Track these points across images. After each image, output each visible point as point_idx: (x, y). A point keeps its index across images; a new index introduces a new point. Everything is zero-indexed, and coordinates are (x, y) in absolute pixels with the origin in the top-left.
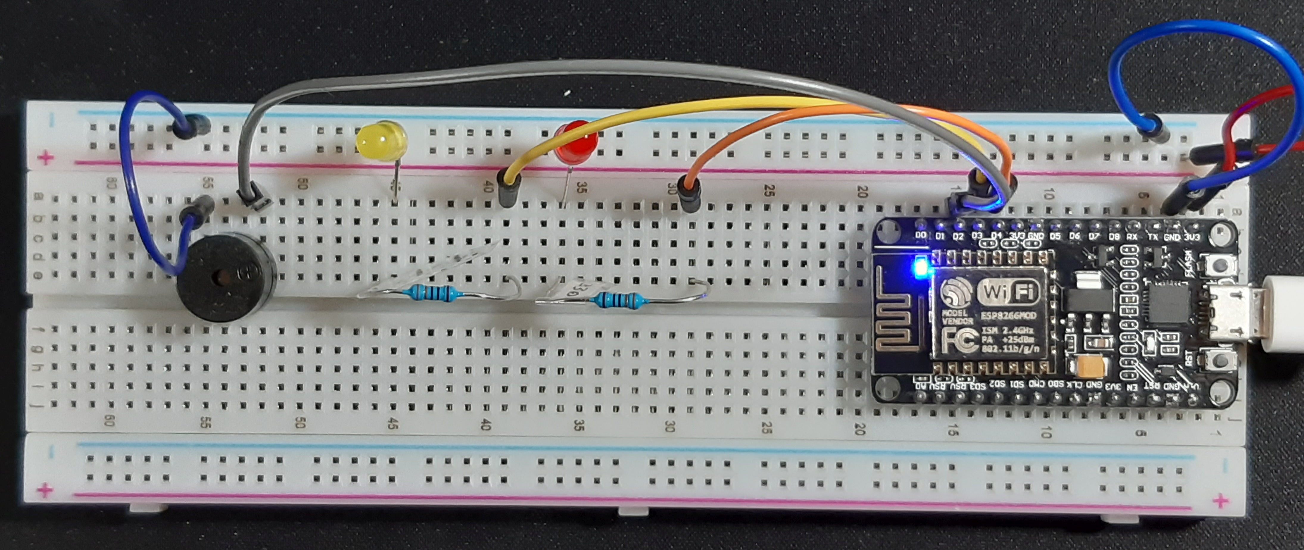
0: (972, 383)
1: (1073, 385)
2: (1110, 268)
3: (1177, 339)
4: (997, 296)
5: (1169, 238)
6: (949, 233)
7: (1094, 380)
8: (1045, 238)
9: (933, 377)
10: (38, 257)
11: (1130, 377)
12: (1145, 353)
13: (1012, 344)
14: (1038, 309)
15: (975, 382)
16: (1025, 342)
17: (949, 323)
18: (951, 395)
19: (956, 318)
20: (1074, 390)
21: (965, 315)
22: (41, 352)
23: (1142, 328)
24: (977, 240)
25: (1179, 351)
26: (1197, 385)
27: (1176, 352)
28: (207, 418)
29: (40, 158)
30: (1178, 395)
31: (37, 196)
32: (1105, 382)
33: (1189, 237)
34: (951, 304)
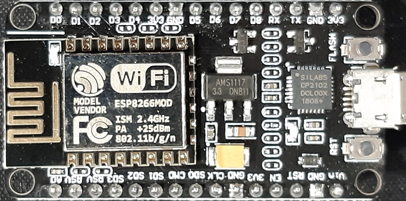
0: (109, 176)
2: (251, 53)
3: (320, 126)
4: (131, 83)
5: (311, 21)
6: (85, 17)
7: (236, 170)
8: (184, 22)
9: (68, 169)
11: (272, 166)
14: (175, 95)
15: (112, 175)
16: (161, 131)
18: (86, 188)
19: (88, 106)
21: (98, 103)
23: (285, 115)
24: (115, 25)
25: (323, 139)
26: (342, 174)
27: (321, 140)
30: (322, 185)
32: (247, 173)
33: (332, 20)
34: (83, 91)
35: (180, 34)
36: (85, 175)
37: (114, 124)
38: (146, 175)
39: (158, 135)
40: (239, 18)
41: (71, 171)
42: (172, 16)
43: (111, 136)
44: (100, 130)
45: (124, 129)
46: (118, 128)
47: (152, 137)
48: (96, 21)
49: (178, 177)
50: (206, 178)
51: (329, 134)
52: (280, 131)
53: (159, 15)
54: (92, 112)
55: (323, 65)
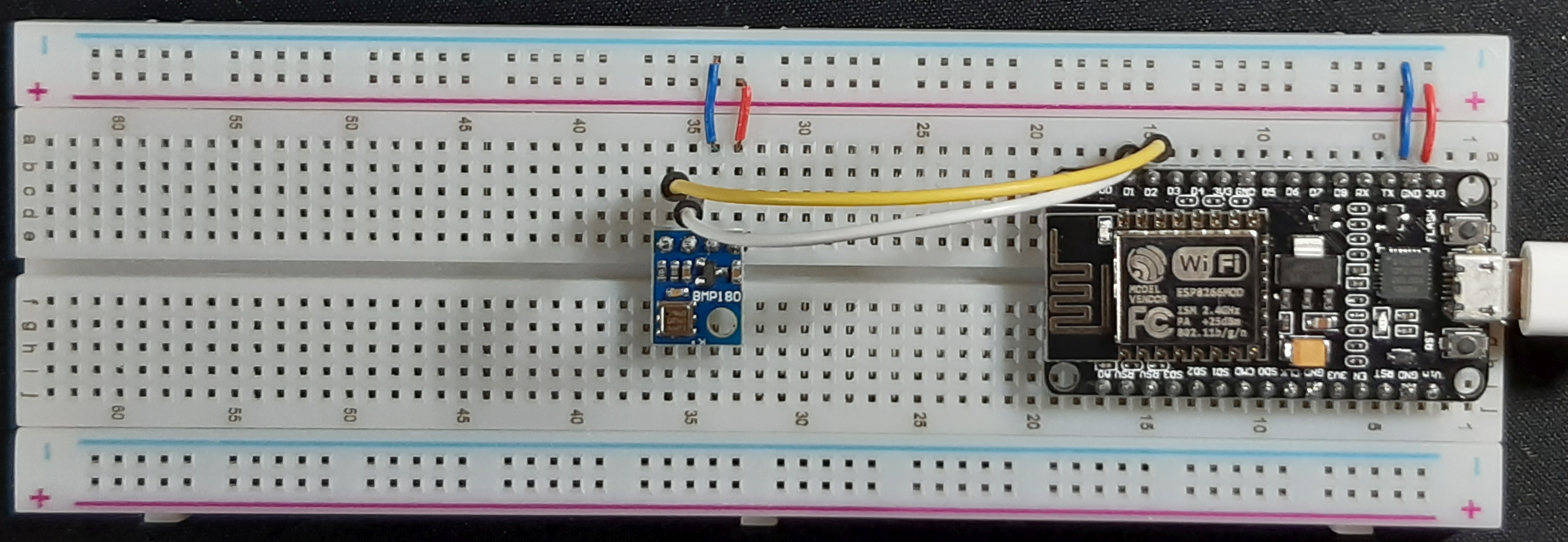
0: (1166, 371)
1: (1289, 373)
2: (1335, 232)
3: (1414, 317)
4: (1196, 269)
5: (1407, 194)
7: (1314, 368)
8: (1257, 195)
9: (1119, 364)
10: (29, 213)
11: (1357, 363)
12: (1378, 335)
13: (1214, 327)
14: (1246, 285)
15: (1170, 370)
16: (1230, 324)
17: (1138, 302)
18: (1140, 384)
19: (1146, 295)
20: (1289, 379)
21: (1157, 292)
22: (34, 329)
23: (1373, 304)
24: (1174, 197)
25: (1417, 332)
26: (1438, 373)
27: (1414, 333)
28: (236, 410)
29: (31, 91)
30: (1415, 385)
31: (27, 139)
32: (1327, 370)
33: (1431, 193)
34: (1140, 278)
35: (1251, 208)
36: (1138, 370)
37: (1177, 316)
38: (1210, 371)
39: (1226, 329)
40: (1321, 190)
41: (1122, 366)
42: (1242, 187)
43: (1171, 330)
44: (1160, 323)
45: (1187, 322)
46: (1180, 321)
47: (1219, 331)
48: (1153, 192)
49: (1246, 373)
50: (1279, 376)
51: (1424, 326)
52: (1366, 323)
53: (1226, 186)
54: (1151, 302)
55: (1420, 247)
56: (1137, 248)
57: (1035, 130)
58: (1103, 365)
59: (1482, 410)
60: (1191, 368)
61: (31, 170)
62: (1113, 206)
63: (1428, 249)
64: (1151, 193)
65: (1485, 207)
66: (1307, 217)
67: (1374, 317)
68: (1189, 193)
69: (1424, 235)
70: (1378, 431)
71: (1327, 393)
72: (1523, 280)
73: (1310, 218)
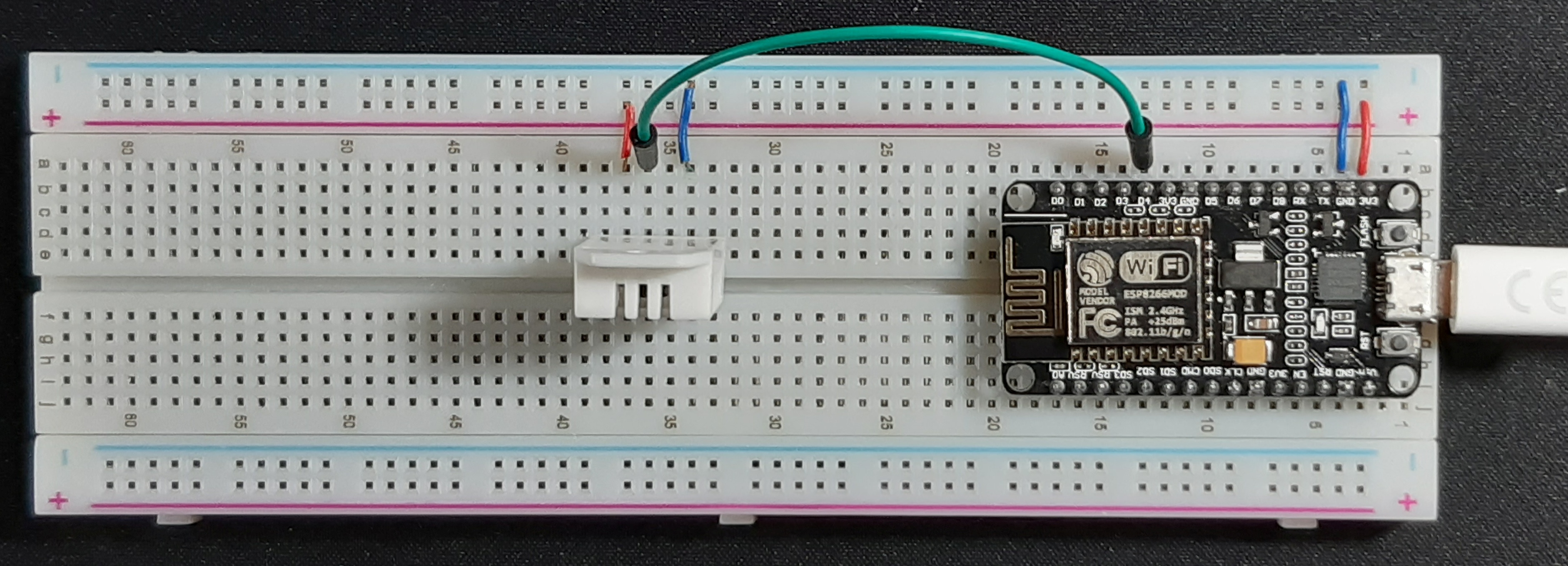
0: (1116, 371)
1: (1233, 372)
2: (1273, 238)
3: (1350, 318)
4: (1141, 272)
5: (1341, 202)
6: (1090, 198)
7: (1256, 366)
8: (1200, 203)
9: (1072, 364)
10: (45, 233)
11: (1297, 362)
12: (1316, 335)
13: (1160, 327)
14: (1190, 287)
15: (1120, 370)
16: (1175, 324)
17: (1088, 303)
18: (1092, 385)
19: (1095, 297)
20: (1233, 377)
21: (1106, 294)
22: (51, 342)
23: (1311, 305)
24: (1123, 206)
25: (1353, 332)
26: (1374, 370)
27: (1350, 333)
28: (242, 417)
29: (45, 118)
30: (1352, 382)
31: (42, 163)
32: (1270, 366)
33: (1365, 201)
34: (1089, 281)
35: (1195, 216)
36: (1091, 370)
37: (1124, 316)
38: (1158, 371)
39: (1171, 329)
40: (1261, 199)
41: (1075, 366)
42: (1187, 196)
43: (1120, 330)
44: (1108, 323)
45: (1134, 322)
46: (1127, 321)
47: (1165, 330)
48: (1102, 202)
49: (1192, 373)
50: (1223, 375)
51: (1360, 327)
52: (1305, 324)
53: (1171, 196)
54: (1100, 303)
55: (1355, 251)
56: (1086, 253)
57: (992, 149)
58: (1057, 366)
59: (1417, 408)
60: (1140, 369)
61: (46, 193)
62: (1065, 215)
63: (1362, 254)
64: (1100, 203)
65: (1416, 214)
66: (1247, 225)
67: (1312, 319)
68: (1136, 202)
69: (1358, 240)
70: (1319, 429)
71: (1269, 390)
72: (1452, 282)
73: (1251, 225)
